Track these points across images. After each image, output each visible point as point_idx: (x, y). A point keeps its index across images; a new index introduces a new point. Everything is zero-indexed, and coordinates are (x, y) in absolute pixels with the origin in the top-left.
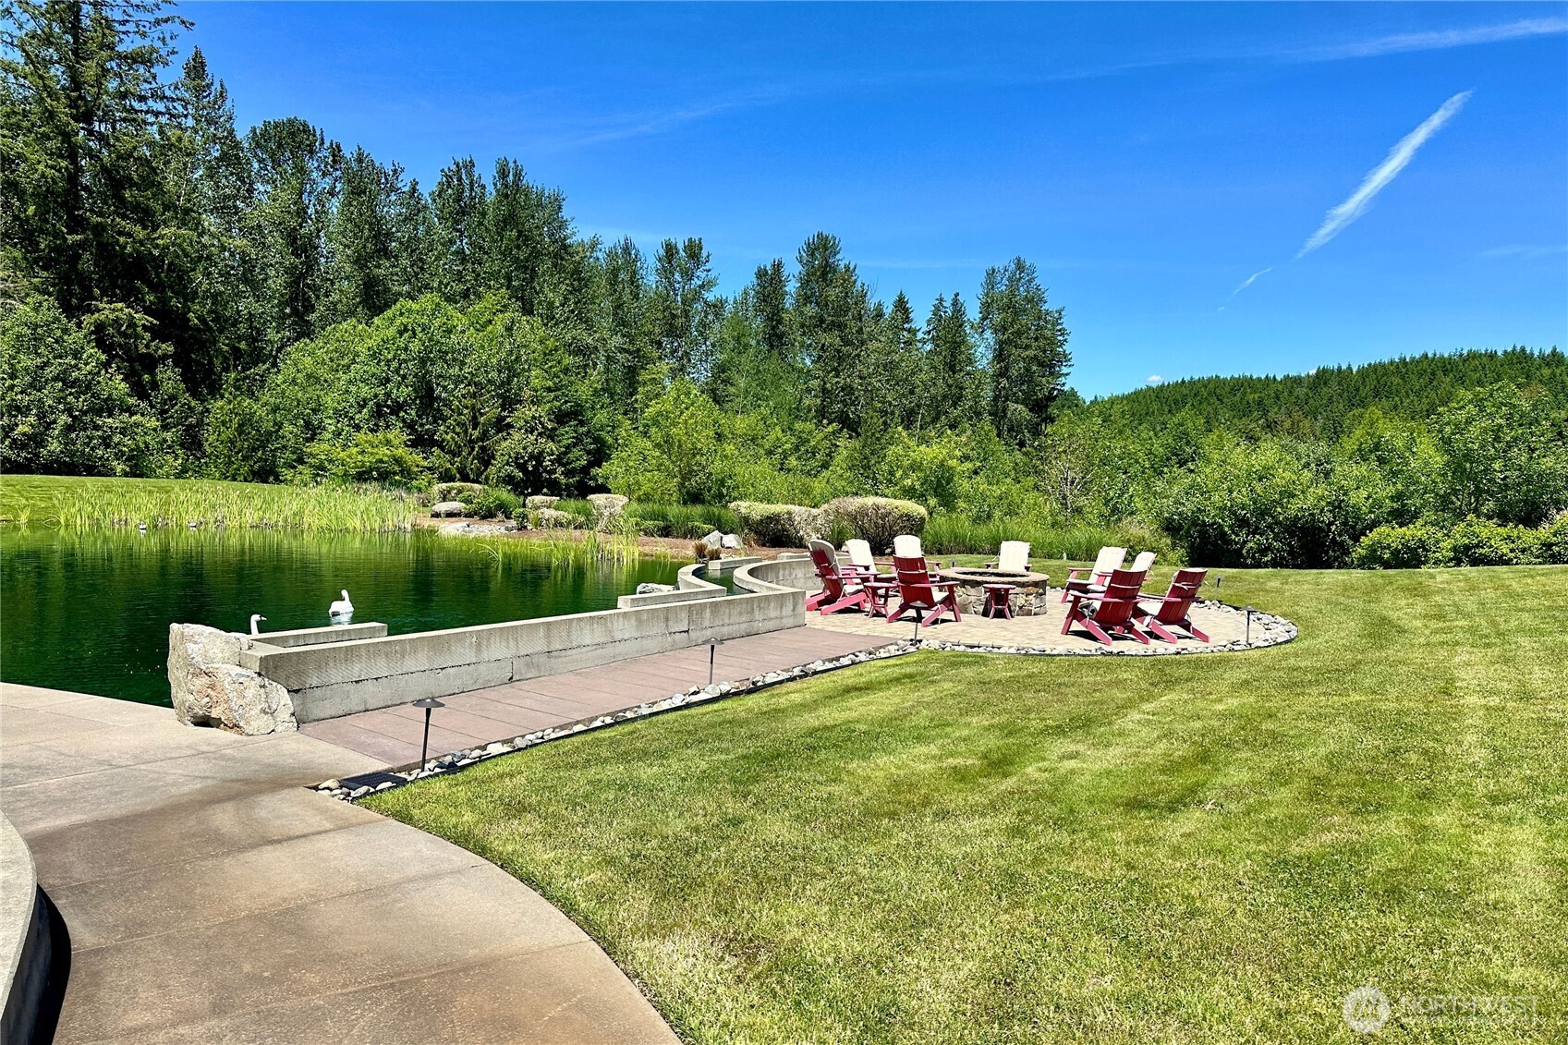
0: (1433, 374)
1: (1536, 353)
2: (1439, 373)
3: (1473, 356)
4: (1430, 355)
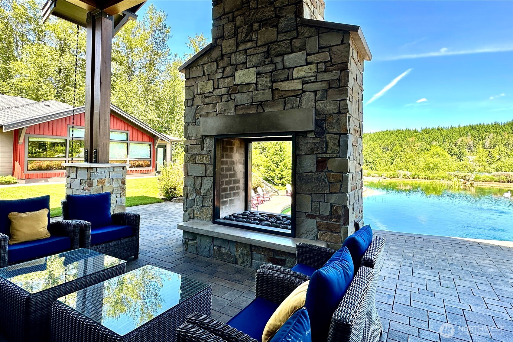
2: (392, 134)
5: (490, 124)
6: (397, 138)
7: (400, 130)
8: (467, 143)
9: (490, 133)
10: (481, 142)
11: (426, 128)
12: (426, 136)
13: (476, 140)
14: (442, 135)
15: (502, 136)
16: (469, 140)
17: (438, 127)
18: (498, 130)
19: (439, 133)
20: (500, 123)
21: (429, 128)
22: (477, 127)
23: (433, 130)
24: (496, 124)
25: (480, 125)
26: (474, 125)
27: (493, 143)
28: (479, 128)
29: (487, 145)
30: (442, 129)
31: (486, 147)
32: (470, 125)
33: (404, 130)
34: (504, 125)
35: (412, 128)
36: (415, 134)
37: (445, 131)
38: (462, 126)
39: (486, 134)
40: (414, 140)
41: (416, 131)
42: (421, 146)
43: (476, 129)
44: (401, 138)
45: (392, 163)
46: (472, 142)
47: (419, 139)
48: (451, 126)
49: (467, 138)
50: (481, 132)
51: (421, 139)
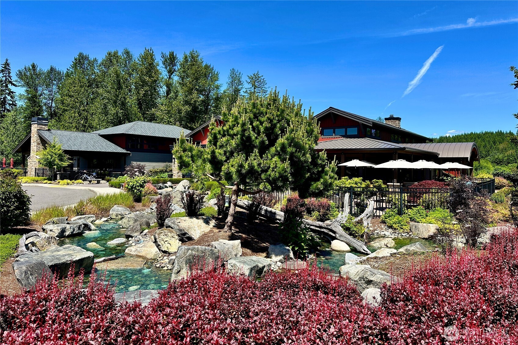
0: (475, 138)
4: (473, 133)
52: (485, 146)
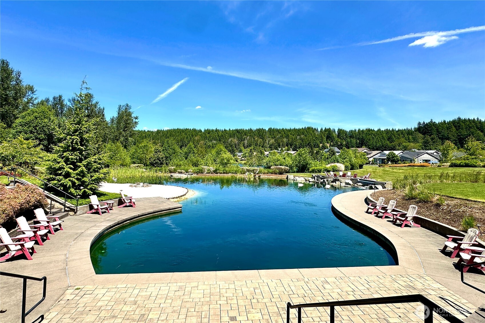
0: (181, 132)
1: (197, 130)
2: (182, 132)
3: (186, 129)
4: (179, 129)
5: (247, 129)
6: (186, 136)
7: (188, 129)
8: (234, 142)
9: (248, 136)
10: (242, 142)
11: (208, 129)
12: (208, 135)
13: (240, 141)
14: (218, 136)
15: (254, 138)
16: (236, 140)
17: (216, 129)
18: (252, 134)
19: (216, 134)
20: (253, 129)
21: (210, 129)
22: (240, 131)
23: (213, 130)
24: (251, 130)
25: (242, 129)
26: (238, 129)
27: (249, 144)
28: (241, 132)
29: (246, 145)
30: (219, 131)
31: (245, 146)
32: (236, 129)
33: (191, 129)
34: (255, 131)
35: (198, 128)
36: (200, 133)
37: (221, 133)
38: (231, 129)
39: (245, 136)
40: (199, 139)
41: (200, 131)
42: (206, 144)
43: (239, 133)
44: (189, 136)
45: (186, 158)
46: (237, 142)
47: (203, 138)
48: (225, 129)
49: (234, 139)
50: (242, 135)
51: (204, 138)
52: (187, 138)
